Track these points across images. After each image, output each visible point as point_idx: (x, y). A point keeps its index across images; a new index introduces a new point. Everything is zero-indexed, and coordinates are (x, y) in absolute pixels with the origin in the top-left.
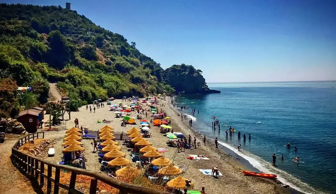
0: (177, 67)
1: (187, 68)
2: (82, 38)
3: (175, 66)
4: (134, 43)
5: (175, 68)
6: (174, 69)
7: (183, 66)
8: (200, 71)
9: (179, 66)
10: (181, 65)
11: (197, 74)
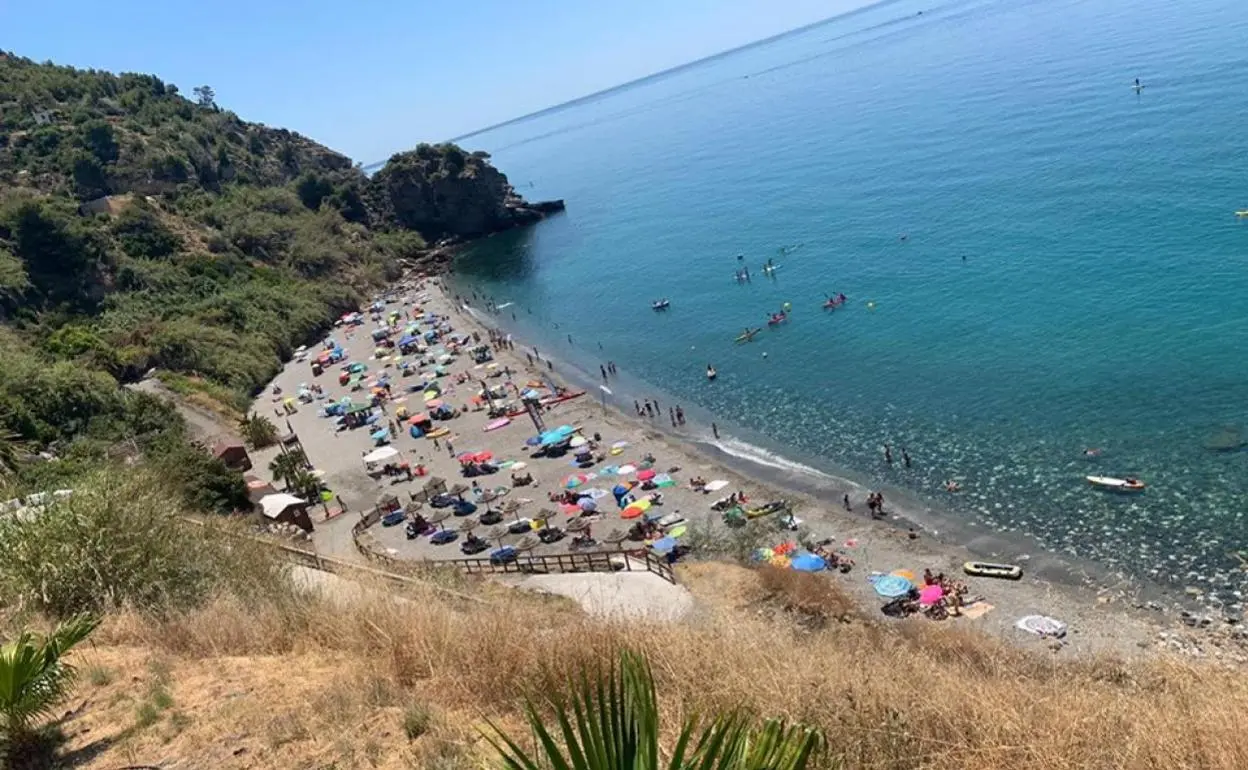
0: (405, 162)
1: (441, 156)
2: (24, 141)
3: (396, 159)
4: (206, 91)
5: (400, 167)
6: (399, 169)
7: (424, 152)
8: (484, 155)
9: (411, 153)
10: (413, 148)
11: (474, 166)
